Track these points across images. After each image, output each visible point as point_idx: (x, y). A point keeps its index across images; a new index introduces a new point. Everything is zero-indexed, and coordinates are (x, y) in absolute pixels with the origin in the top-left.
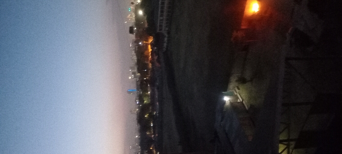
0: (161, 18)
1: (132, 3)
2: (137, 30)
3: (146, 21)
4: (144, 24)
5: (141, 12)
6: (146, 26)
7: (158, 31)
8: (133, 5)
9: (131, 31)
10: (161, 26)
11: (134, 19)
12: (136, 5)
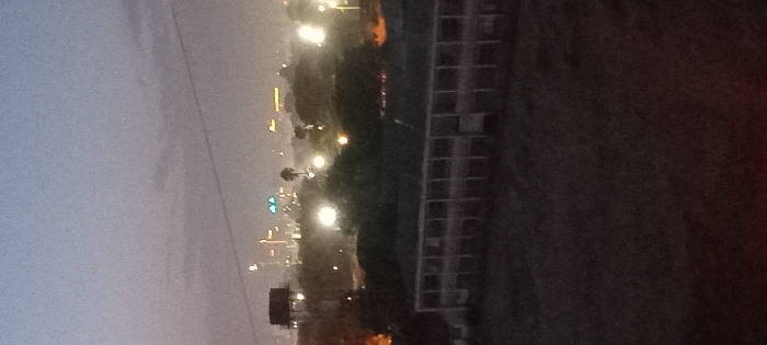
0: (435, 242)
1: (287, 175)
2: (308, 303)
3: (354, 258)
4: (344, 276)
5: (328, 216)
6: (357, 281)
7: (418, 307)
8: (291, 183)
9: (280, 309)
10: (432, 281)
11: (295, 247)
12: (308, 183)
